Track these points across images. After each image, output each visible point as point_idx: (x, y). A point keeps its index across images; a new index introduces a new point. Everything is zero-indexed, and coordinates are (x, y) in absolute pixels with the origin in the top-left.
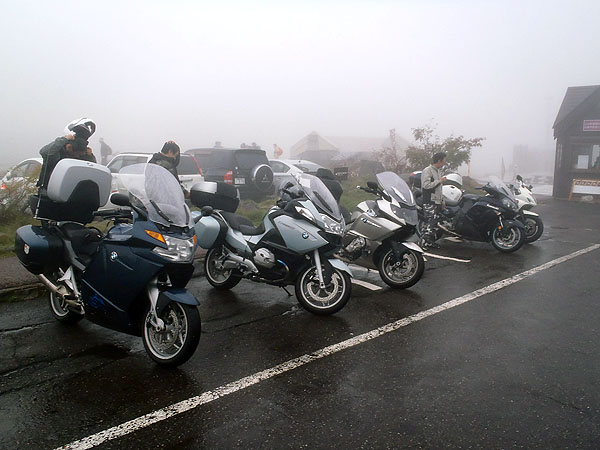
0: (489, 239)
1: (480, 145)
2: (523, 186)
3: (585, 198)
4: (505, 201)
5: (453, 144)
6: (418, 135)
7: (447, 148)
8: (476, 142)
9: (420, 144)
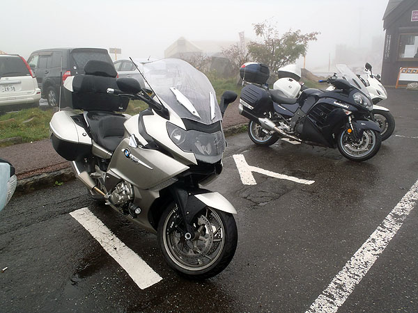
0: (334, 143)
1: (315, 39)
2: (372, 76)
3: (411, 85)
4: (357, 97)
5: (292, 38)
6: (259, 30)
7: (285, 43)
8: (312, 36)
9: (261, 40)
